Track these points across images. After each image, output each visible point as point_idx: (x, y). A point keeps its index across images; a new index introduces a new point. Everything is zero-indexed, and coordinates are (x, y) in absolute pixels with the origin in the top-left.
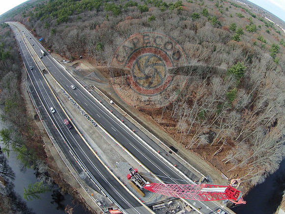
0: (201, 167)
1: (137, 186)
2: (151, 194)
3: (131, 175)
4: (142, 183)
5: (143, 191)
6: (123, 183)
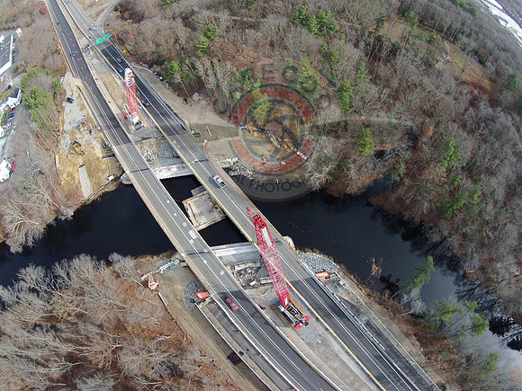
6: (312, 313)
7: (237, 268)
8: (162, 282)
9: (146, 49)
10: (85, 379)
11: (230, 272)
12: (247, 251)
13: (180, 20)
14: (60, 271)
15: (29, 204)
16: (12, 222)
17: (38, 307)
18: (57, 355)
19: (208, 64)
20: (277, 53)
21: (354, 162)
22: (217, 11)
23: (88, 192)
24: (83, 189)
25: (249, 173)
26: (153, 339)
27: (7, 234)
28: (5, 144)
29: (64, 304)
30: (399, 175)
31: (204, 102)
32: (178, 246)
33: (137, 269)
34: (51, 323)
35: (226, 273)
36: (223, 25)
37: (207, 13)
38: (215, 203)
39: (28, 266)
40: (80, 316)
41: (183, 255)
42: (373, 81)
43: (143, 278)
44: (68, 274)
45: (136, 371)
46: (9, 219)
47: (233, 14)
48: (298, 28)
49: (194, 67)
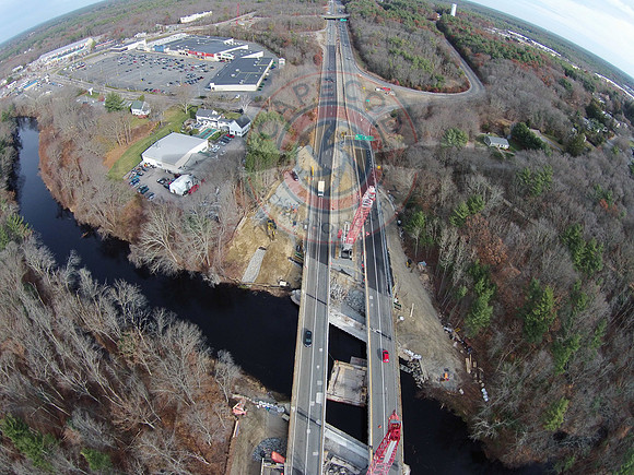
7: (334, 461)
8: (250, 414)
9: (402, 180)
10: (87, 416)
11: (323, 458)
12: (357, 451)
13: (451, 170)
14: (160, 318)
15: (182, 235)
16: (152, 234)
17: (108, 323)
18: (85, 375)
19: (454, 238)
20: (528, 267)
21: (531, 431)
22: (493, 184)
23: (249, 276)
24: (247, 271)
26: (191, 451)
27: (139, 240)
28: (201, 161)
29: (136, 346)
30: (563, 468)
31: (426, 277)
32: (295, 396)
33: (236, 384)
34: (108, 348)
35: (319, 457)
36: (492, 204)
37: (481, 179)
38: (365, 385)
39: (133, 285)
40: (141, 370)
41: (293, 408)
42: (603, 350)
43: (234, 396)
44: (165, 328)
45: (143, 458)
46: (151, 228)
47: (507, 196)
48: (563, 250)
49: (439, 232)
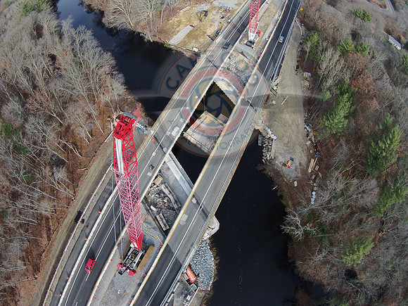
0: (97, 173)
1: (141, 258)
2: (147, 238)
3: (128, 271)
4: (135, 254)
5: (146, 249)
6: (144, 277)
7: (163, 188)
25: (268, 156)
